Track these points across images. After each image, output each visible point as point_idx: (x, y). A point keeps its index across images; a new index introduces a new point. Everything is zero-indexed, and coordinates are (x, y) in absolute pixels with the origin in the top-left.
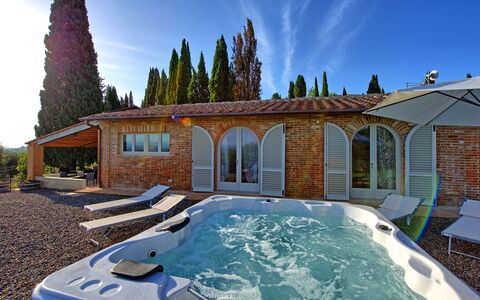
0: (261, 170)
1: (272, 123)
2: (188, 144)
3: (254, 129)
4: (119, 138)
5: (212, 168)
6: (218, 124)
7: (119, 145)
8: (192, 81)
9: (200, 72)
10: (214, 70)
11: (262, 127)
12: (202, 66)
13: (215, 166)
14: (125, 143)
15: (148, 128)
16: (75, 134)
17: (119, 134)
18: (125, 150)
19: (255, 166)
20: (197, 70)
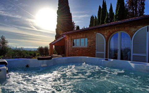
0: (132, 54)
1: (139, 27)
2: (94, 41)
3: (128, 31)
4: (71, 41)
5: (105, 53)
6: (108, 31)
7: (71, 43)
8: (106, 17)
9: (110, 12)
10: (117, 9)
11: (133, 30)
12: (111, 9)
13: (106, 52)
14: (73, 43)
15: (80, 36)
16: (60, 40)
17: (71, 39)
18: (73, 45)
19: (129, 53)
20: (108, 12)
